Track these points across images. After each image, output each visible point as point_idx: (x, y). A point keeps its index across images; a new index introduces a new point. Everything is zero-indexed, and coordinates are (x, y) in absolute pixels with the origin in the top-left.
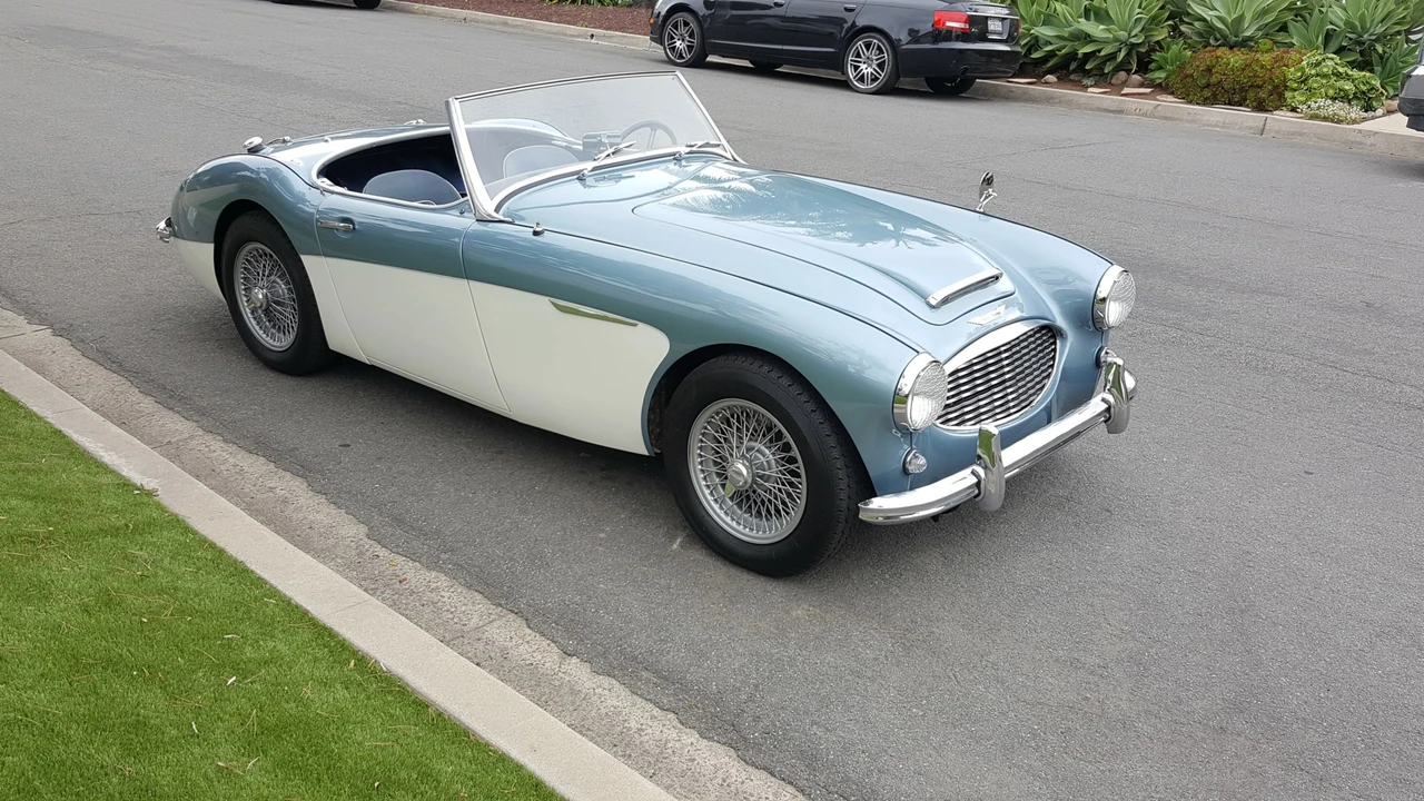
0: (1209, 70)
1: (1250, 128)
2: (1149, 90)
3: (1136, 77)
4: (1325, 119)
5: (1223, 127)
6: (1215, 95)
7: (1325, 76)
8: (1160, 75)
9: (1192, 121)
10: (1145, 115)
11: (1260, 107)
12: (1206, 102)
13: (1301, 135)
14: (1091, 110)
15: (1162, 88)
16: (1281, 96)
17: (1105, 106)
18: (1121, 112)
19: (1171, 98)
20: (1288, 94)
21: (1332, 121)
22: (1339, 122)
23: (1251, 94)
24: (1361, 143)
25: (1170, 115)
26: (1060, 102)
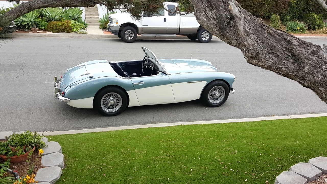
0: (56, 26)
1: (70, 37)
2: (42, 31)
3: (37, 29)
4: (83, 33)
5: (65, 37)
6: (59, 31)
7: (77, 25)
8: (43, 28)
9: (58, 37)
10: (47, 36)
11: (68, 32)
12: (57, 32)
13: (81, 37)
14: (34, 36)
15: (45, 30)
16: (71, 30)
17: (37, 35)
18: (41, 36)
19: (48, 32)
20: (72, 29)
21: (84, 33)
22: (85, 34)
23: (66, 30)
24: (92, 37)
25: (53, 36)
26: (26, 36)
